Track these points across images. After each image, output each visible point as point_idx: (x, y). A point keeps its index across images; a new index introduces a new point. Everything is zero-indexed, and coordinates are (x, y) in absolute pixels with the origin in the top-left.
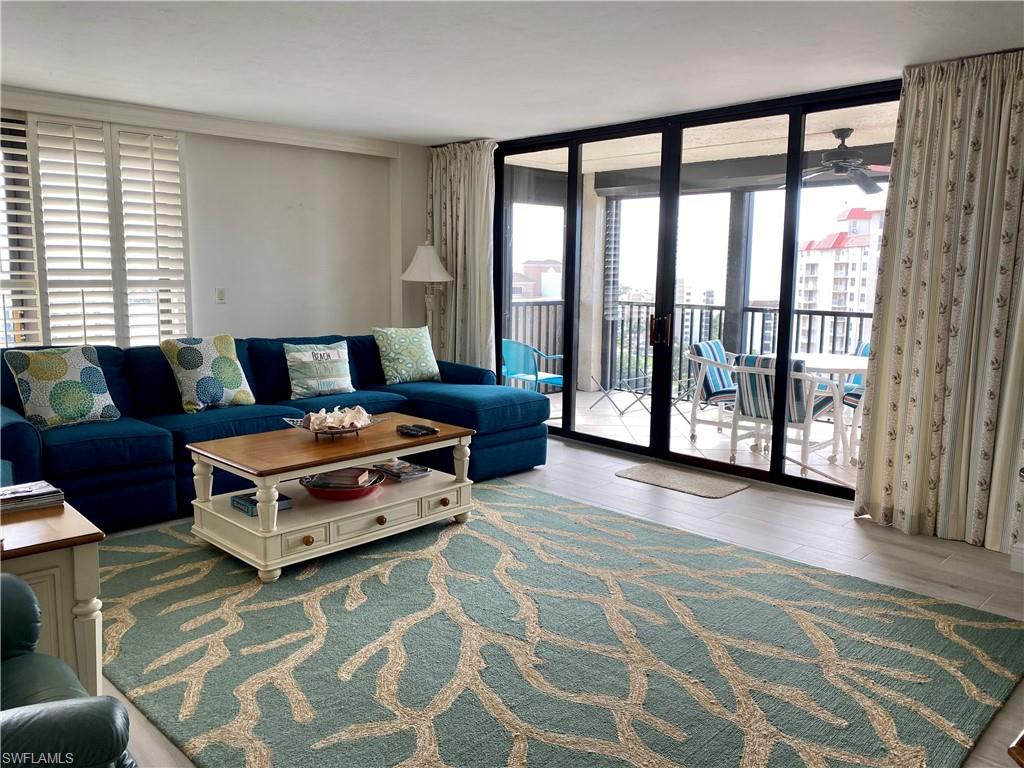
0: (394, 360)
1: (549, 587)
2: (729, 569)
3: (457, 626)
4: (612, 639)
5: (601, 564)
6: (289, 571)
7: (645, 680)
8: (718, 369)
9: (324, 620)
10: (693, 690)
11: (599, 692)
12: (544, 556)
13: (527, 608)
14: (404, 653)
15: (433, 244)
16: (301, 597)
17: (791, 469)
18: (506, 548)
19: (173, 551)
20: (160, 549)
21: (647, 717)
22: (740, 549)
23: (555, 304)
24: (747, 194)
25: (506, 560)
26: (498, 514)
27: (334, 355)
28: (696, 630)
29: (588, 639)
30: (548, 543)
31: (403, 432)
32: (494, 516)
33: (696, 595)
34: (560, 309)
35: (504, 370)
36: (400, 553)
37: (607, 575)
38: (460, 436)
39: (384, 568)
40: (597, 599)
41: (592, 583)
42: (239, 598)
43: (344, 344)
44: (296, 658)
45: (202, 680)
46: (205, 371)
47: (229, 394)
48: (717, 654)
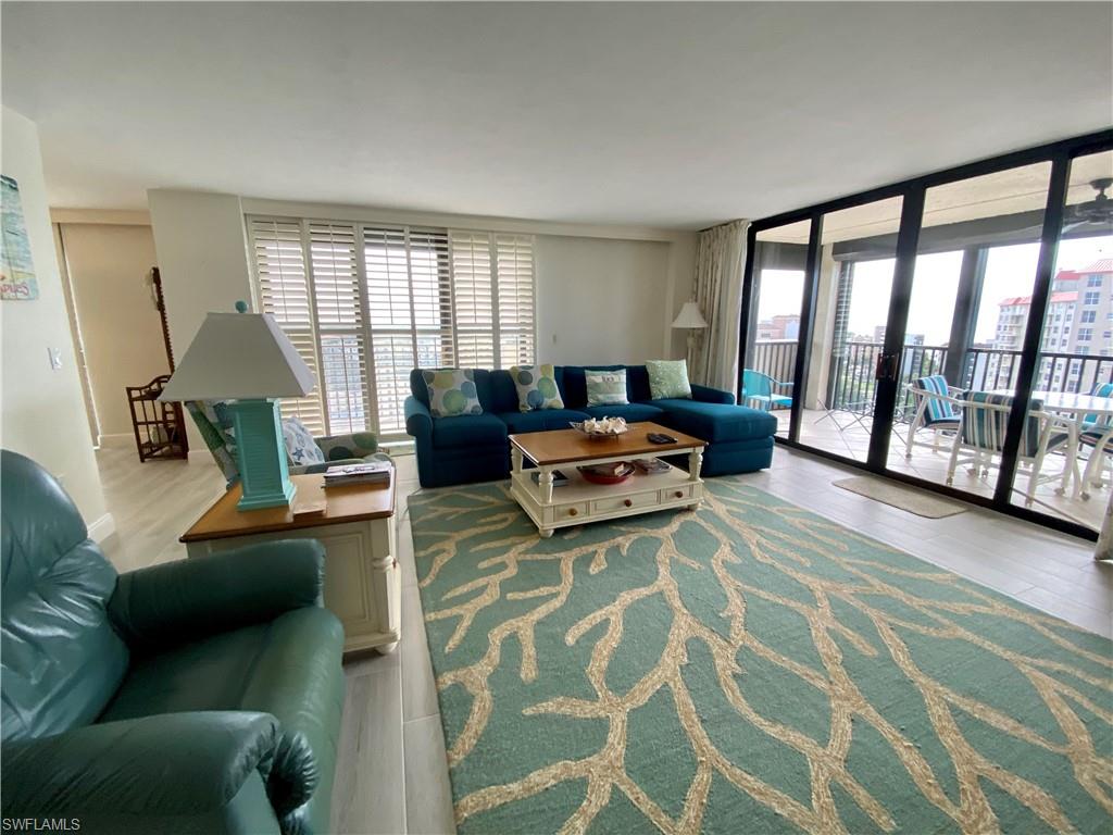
0: (658, 383)
1: (760, 587)
2: (949, 602)
3: (670, 609)
4: (815, 661)
5: (812, 572)
6: (559, 532)
7: (849, 726)
8: (940, 402)
9: (571, 580)
10: (905, 757)
11: (795, 728)
12: (759, 555)
13: (736, 607)
14: (621, 628)
15: (696, 301)
16: (562, 555)
17: (1016, 500)
18: (725, 539)
19: (497, 502)
20: (491, 499)
21: (848, 781)
22: (962, 579)
23: (791, 344)
24: (981, 251)
25: (724, 552)
26: (724, 507)
27: (616, 379)
28: (910, 672)
29: (791, 655)
30: (763, 541)
31: (651, 439)
32: (720, 509)
33: (912, 626)
34: (795, 348)
35: (744, 392)
36: (641, 529)
37: (817, 585)
38: (694, 446)
39: (625, 541)
40: (802, 608)
41: (801, 590)
42: (522, 548)
43: (624, 371)
44: (541, 612)
45: (473, 615)
46: (533, 386)
47: (547, 402)
48: (937, 712)
